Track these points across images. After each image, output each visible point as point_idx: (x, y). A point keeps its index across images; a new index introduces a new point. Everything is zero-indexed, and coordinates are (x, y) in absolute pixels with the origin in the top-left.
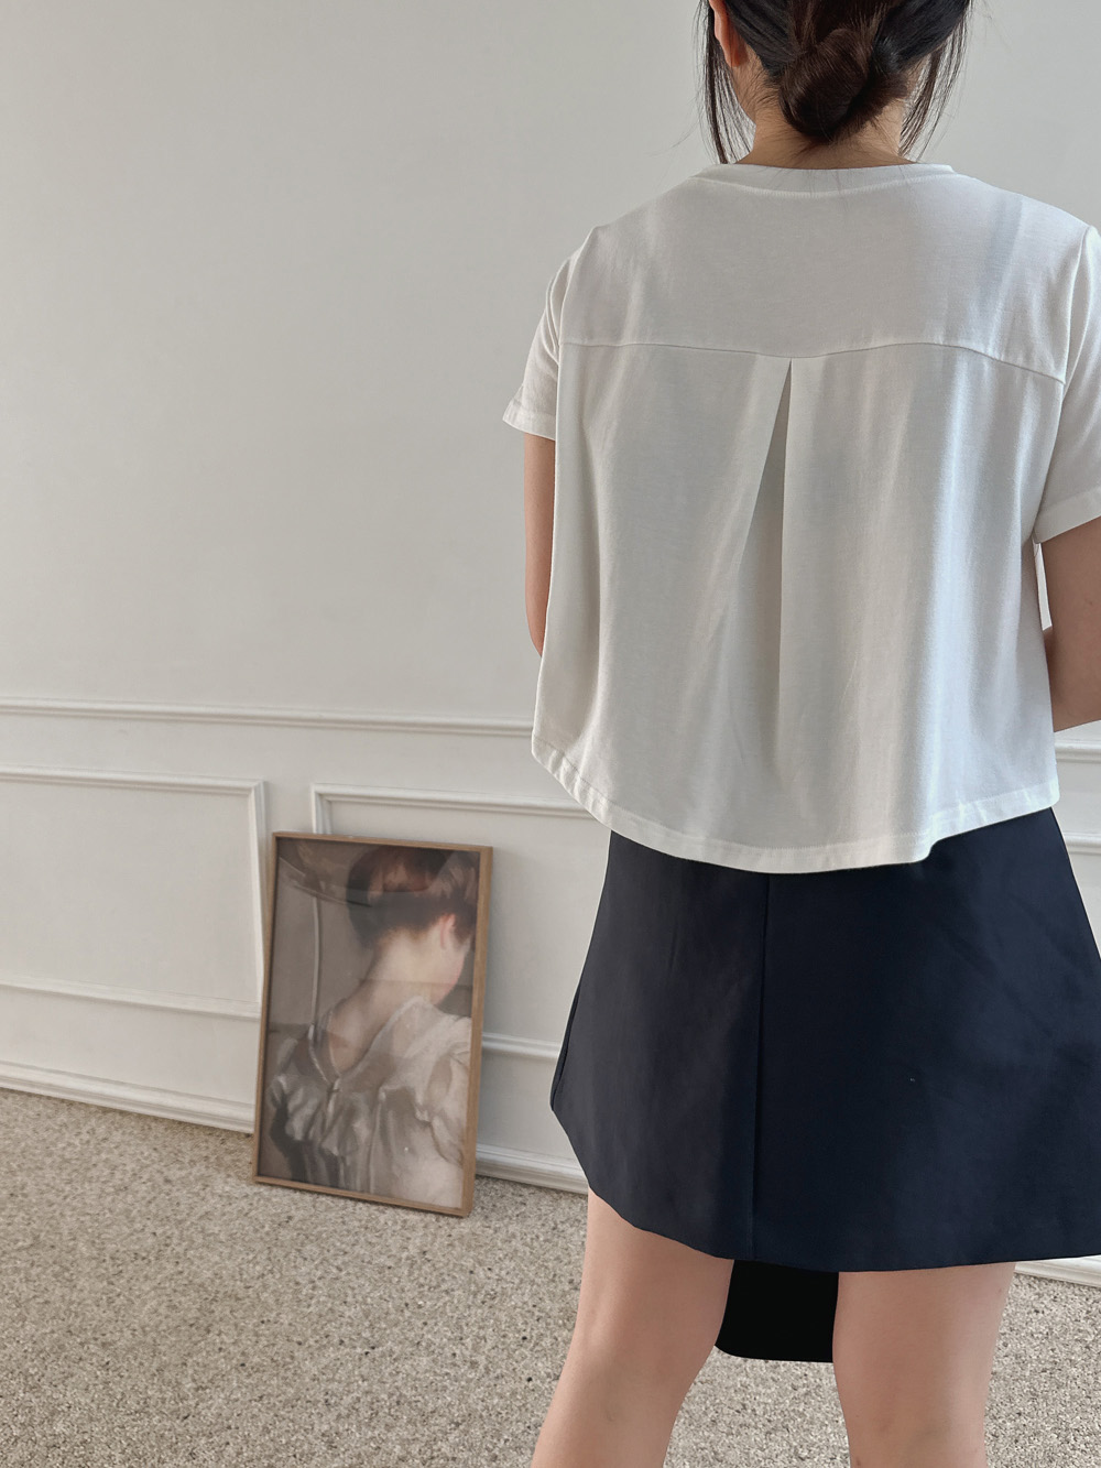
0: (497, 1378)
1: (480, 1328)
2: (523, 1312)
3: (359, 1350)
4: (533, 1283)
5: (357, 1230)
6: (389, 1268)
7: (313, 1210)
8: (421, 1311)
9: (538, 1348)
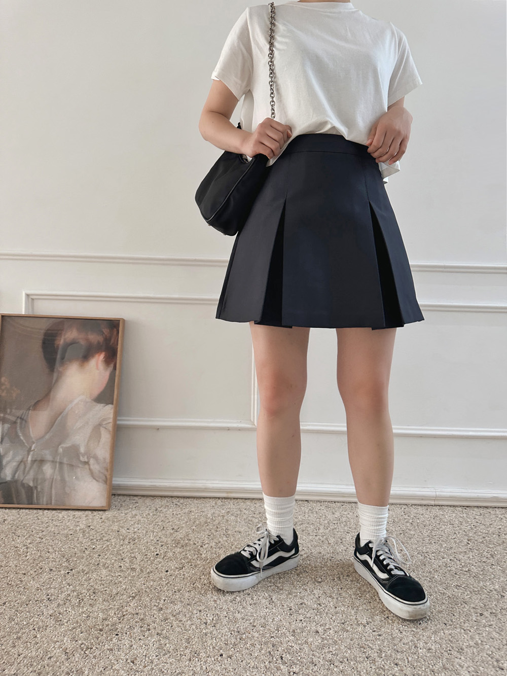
0: (148, 573)
1: (131, 553)
2: (153, 544)
3: (62, 572)
4: (153, 532)
5: (47, 521)
6: (71, 534)
7: (18, 516)
8: (94, 550)
9: (165, 558)
